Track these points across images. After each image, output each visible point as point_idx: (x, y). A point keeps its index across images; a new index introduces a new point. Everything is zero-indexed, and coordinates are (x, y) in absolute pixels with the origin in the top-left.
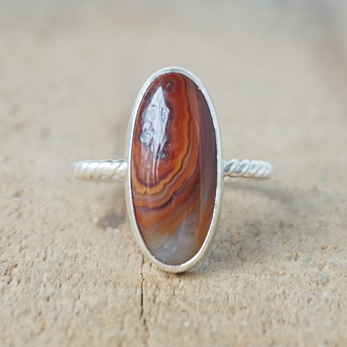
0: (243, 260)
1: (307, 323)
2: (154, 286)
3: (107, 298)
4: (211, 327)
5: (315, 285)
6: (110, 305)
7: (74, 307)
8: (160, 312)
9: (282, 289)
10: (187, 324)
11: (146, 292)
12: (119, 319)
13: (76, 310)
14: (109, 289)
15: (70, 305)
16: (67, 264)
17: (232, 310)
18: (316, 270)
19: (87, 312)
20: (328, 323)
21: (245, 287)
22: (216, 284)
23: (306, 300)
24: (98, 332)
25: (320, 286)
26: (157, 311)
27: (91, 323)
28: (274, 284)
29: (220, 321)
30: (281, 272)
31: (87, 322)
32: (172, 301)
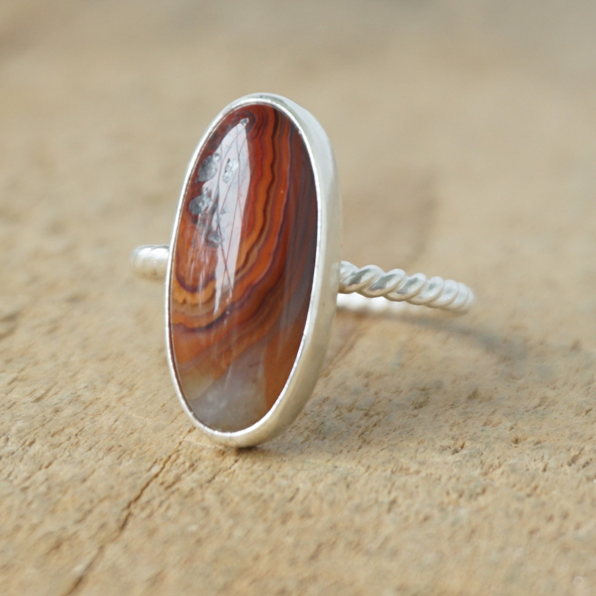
0: (366, 442)
1: (395, 553)
2: (187, 464)
3: (93, 472)
4: (230, 536)
5: (454, 496)
6: (88, 484)
7: (29, 478)
8: (164, 506)
9: (392, 496)
10: (194, 528)
11: (168, 471)
12: (87, 507)
13: (27, 484)
14: (109, 459)
15: (25, 475)
16: (68, 411)
17: (285, 518)
18: (477, 472)
19: (43, 489)
20: (430, 557)
21: (335, 484)
22: (291, 473)
23: (421, 516)
24: (35, 520)
25: (462, 501)
26: (161, 504)
27: (34, 506)
28: (385, 486)
29: (249, 531)
30: (414, 467)
31: (30, 504)
32: (199, 491)
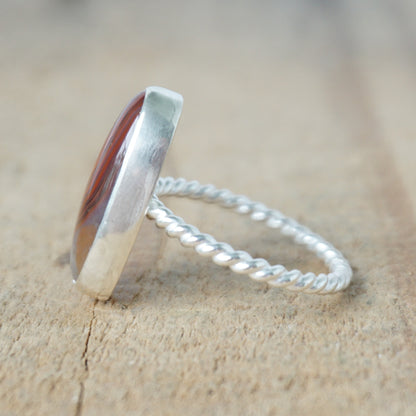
0: (207, 295)
1: (264, 358)
2: (105, 324)
3: (49, 338)
4: (158, 364)
5: (281, 318)
6: (50, 345)
7: (10, 348)
8: (106, 351)
9: (243, 323)
10: (132, 363)
11: (95, 330)
12: (58, 360)
13: (12, 352)
14: (54, 329)
15: (7, 347)
16: (12, 303)
17: (185, 347)
18: (285, 302)
19: (24, 353)
20: (287, 357)
21: (204, 322)
22: (173, 320)
23: (268, 333)
24: (31, 374)
25: (286, 319)
26: (103, 350)
27: (25, 365)
28: (235, 319)
29: (168, 360)
30: (246, 305)
31: (21, 364)
32: (122, 340)
